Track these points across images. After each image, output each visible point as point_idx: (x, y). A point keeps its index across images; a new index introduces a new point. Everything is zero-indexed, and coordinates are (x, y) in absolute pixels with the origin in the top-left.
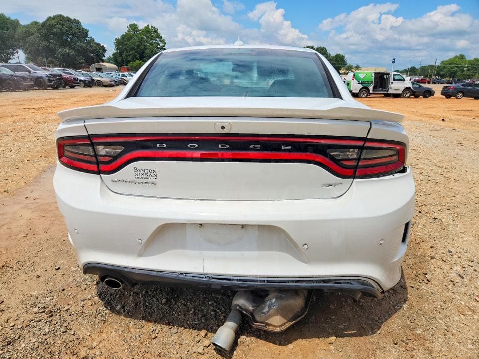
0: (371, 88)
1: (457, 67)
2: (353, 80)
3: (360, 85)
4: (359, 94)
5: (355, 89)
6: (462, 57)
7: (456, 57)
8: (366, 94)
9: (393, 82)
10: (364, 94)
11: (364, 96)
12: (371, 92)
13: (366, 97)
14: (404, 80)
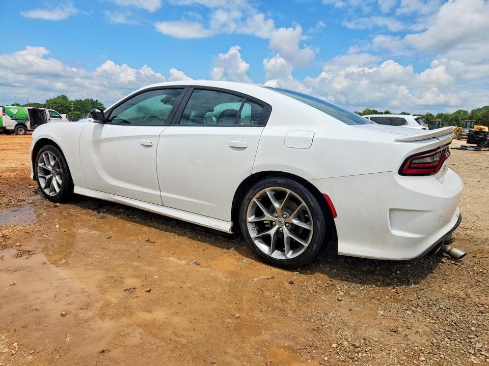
0: (28, 124)
1: (63, 106)
2: (4, 115)
3: (14, 121)
4: (16, 131)
5: (9, 126)
6: (64, 98)
7: (59, 97)
8: (24, 131)
9: (51, 118)
10: (21, 131)
11: (21, 133)
12: (29, 128)
13: (25, 134)
14: (61, 117)
